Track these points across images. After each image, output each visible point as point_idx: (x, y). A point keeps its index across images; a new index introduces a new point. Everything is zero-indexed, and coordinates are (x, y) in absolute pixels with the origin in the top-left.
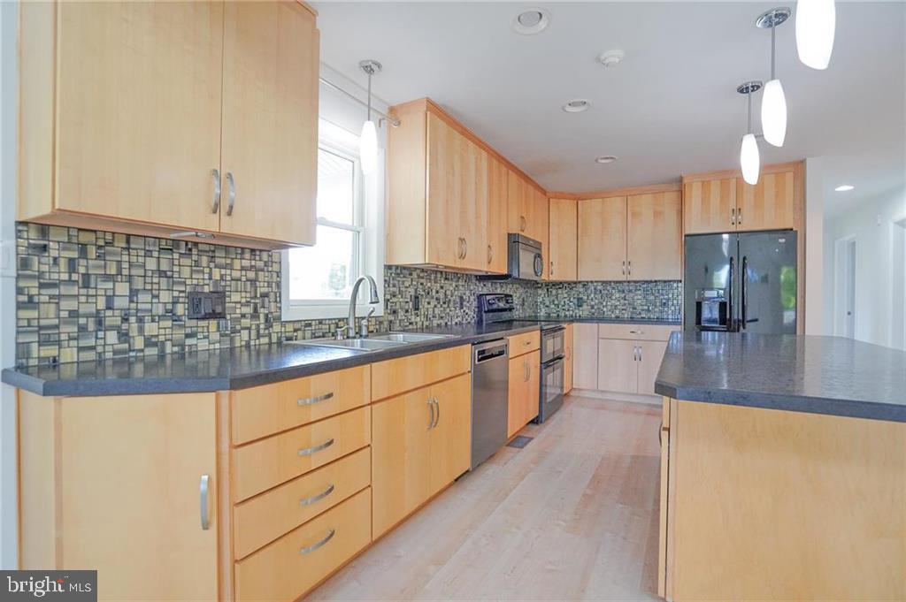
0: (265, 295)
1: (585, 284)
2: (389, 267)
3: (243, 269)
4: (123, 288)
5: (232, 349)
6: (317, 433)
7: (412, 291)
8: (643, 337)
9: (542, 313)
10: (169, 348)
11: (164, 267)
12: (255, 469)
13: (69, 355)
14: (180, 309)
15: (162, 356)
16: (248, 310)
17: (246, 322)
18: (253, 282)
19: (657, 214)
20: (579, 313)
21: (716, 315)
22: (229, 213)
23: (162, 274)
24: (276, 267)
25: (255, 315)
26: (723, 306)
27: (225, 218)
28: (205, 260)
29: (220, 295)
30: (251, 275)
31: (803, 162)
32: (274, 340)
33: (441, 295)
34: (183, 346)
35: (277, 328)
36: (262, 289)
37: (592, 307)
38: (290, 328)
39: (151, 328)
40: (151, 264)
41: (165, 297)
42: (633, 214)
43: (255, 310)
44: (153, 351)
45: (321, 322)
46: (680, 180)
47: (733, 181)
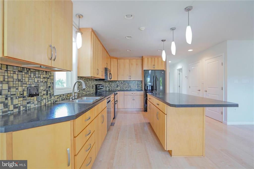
0: (50, 87)
1: (119, 81)
3: (44, 78)
5: (41, 107)
8: (135, 94)
10: (21, 109)
11: (20, 78)
14: (25, 94)
15: (19, 112)
16: (45, 92)
17: (45, 97)
18: (46, 82)
19: (137, 64)
20: (117, 89)
21: (151, 89)
22: (54, 60)
23: (19, 80)
24: (52, 78)
25: (47, 94)
26: (152, 86)
28: (32, 75)
29: (37, 87)
30: (46, 80)
32: (52, 102)
33: (89, 85)
34: (26, 107)
35: (53, 98)
36: (49, 85)
37: (121, 87)
38: (56, 97)
39: (16, 101)
40: (15, 77)
41: (20, 89)
42: (131, 64)
43: (47, 92)
44: (16, 110)
45: (63, 95)
46: (143, 57)
47: (153, 58)
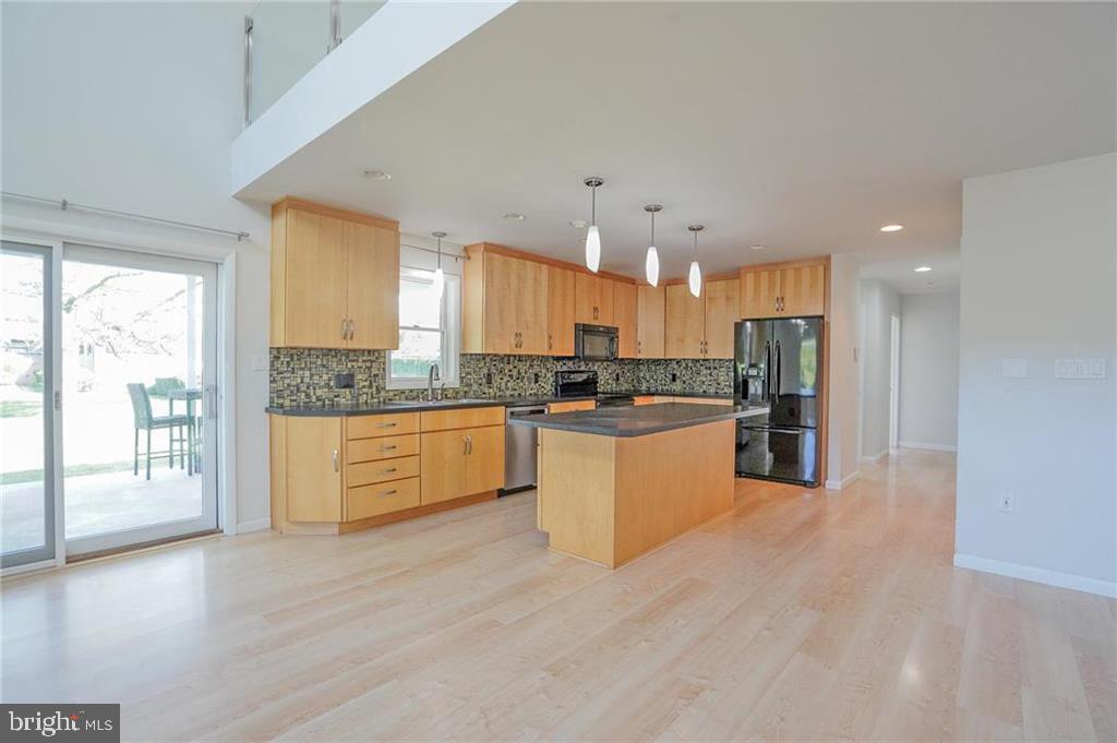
0: (376, 375)
1: (679, 362)
2: (463, 355)
3: (364, 361)
4: (307, 373)
5: (358, 403)
6: (388, 442)
7: (485, 371)
9: (644, 388)
10: (327, 402)
11: (325, 363)
12: (358, 451)
13: (287, 403)
14: (332, 383)
15: (324, 405)
16: (367, 383)
17: (365, 390)
18: (369, 368)
20: (674, 388)
21: (760, 391)
22: (352, 338)
23: (324, 366)
24: (382, 360)
25: (370, 386)
27: (350, 341)
28: (343, 358)
29: (351, 376)
30: (369, 364)
31: (828, 258)
32: (382, 399)
33: (515, 373)
34: (333, 401)
35: (383, 393)
36: (374, 371)
37: (684, 382)
38: (391, 394)
39: (319, 392)
40: (319, 362)
41: (325, 377)
42: (710, 299)
43: (371, 383)
44: (320, 403)
45: (411, 391)
46: (740, 269)
47: (778, 273)
